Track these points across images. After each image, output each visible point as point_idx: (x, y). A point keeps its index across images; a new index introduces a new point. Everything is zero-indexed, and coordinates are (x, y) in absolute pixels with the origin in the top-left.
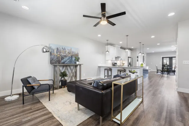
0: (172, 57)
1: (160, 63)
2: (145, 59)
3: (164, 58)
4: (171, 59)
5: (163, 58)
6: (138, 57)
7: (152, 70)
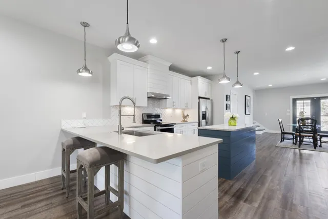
0: (319, 99)
1: (288, 114)
2: (251, 104)
3: (298, 102)
4: (316, 102)
5: (294, 100)
6: (227, 97)
7: (267, 131)
